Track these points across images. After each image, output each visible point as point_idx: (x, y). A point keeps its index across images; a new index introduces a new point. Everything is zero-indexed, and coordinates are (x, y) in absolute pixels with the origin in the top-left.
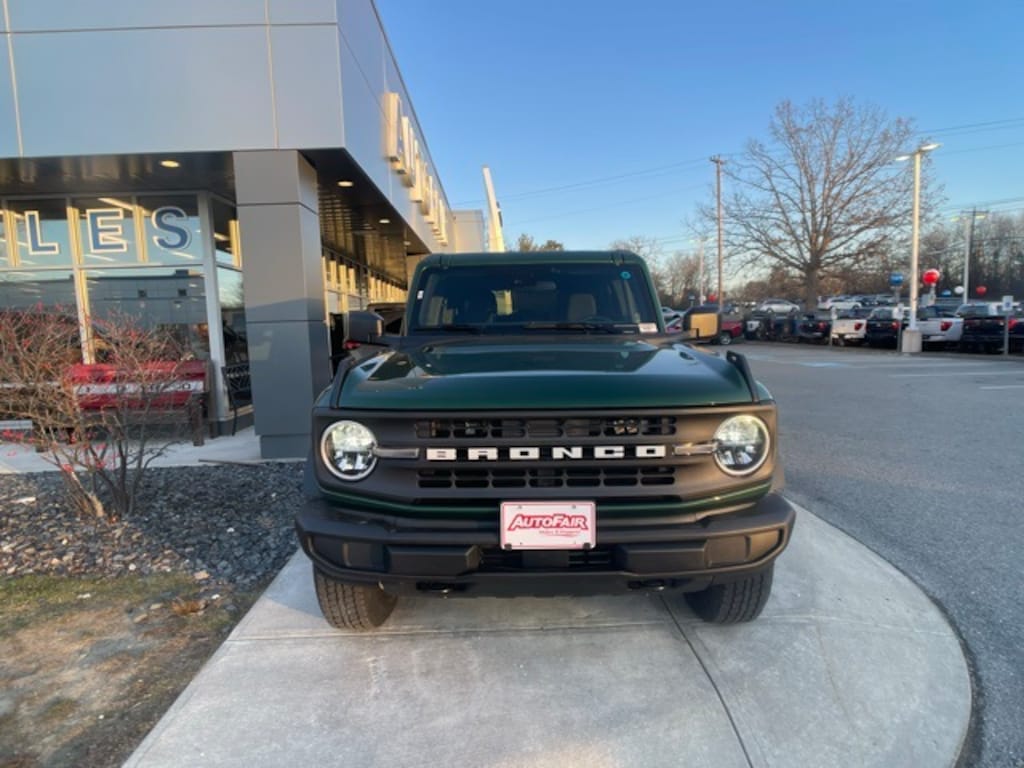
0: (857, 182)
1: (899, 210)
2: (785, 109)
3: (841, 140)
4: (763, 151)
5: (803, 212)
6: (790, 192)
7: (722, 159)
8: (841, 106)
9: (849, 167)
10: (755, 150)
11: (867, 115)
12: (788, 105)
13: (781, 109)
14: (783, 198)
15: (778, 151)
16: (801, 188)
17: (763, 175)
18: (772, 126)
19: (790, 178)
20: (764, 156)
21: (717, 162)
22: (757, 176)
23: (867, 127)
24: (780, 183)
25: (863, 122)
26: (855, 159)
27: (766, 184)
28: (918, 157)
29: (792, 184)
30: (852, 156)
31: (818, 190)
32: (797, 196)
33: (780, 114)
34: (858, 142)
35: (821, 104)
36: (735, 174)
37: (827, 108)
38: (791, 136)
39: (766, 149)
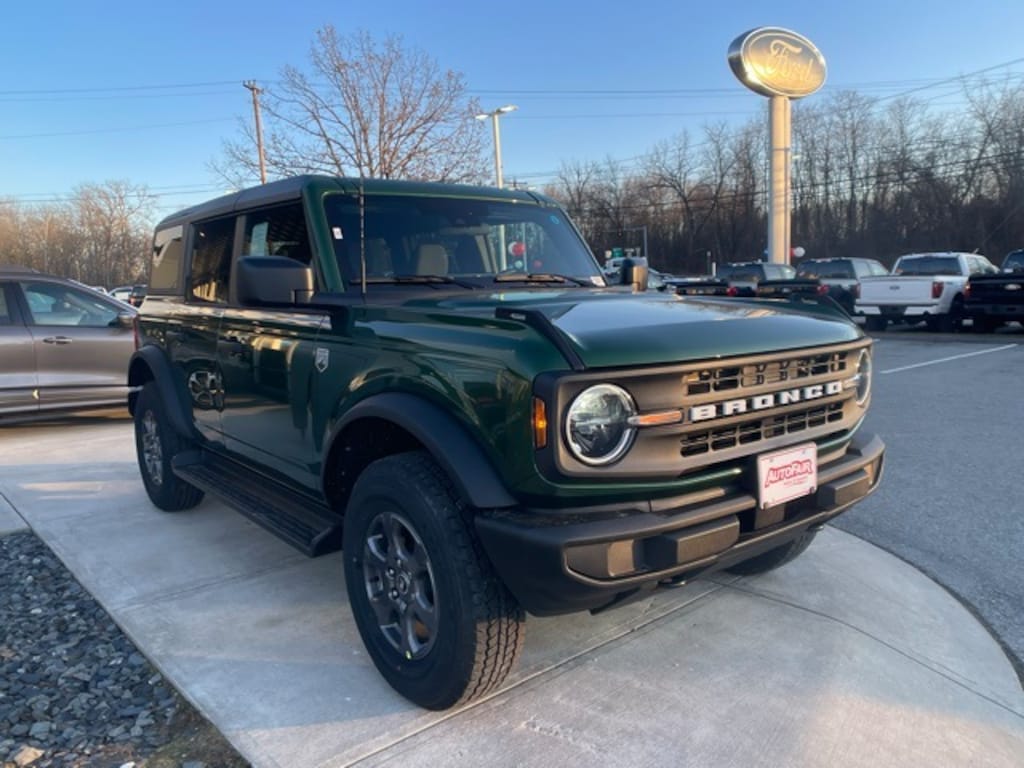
0: (415, 137)
1: (458, 173)
2: (330, 37)
3: (393, 86)
4: (305, 83)
5: (359, 166)
6: (341, 139)
7: (259, 86)
8: (389, 45)
9: (402, 118)
10: (294, 80)
11: (416, 60)
12: (331, 31)
13: (324, 35)
14: (335, 147)
15: (323, 86)
16: (354, 136)
17: (309, 114)
18: (314, 53)
19: (340, 122)
20: (307, 90)
21: (252, 89)
22: (301, 115)
23: (418, 75)
24: (330, 127)
25: (413, 68)
26: (409, 109)
27: (313, 126)
28: (496, 117)
29: (344, 130)
30: (405, 106)
31: (373, 140)
32: (350, 144)
33: (323, 40)
34: (410, 90)
35: (368, 38)
36: (273, 109)
37: (375, 44)
38: (338, 69)
39: (308, 82)
